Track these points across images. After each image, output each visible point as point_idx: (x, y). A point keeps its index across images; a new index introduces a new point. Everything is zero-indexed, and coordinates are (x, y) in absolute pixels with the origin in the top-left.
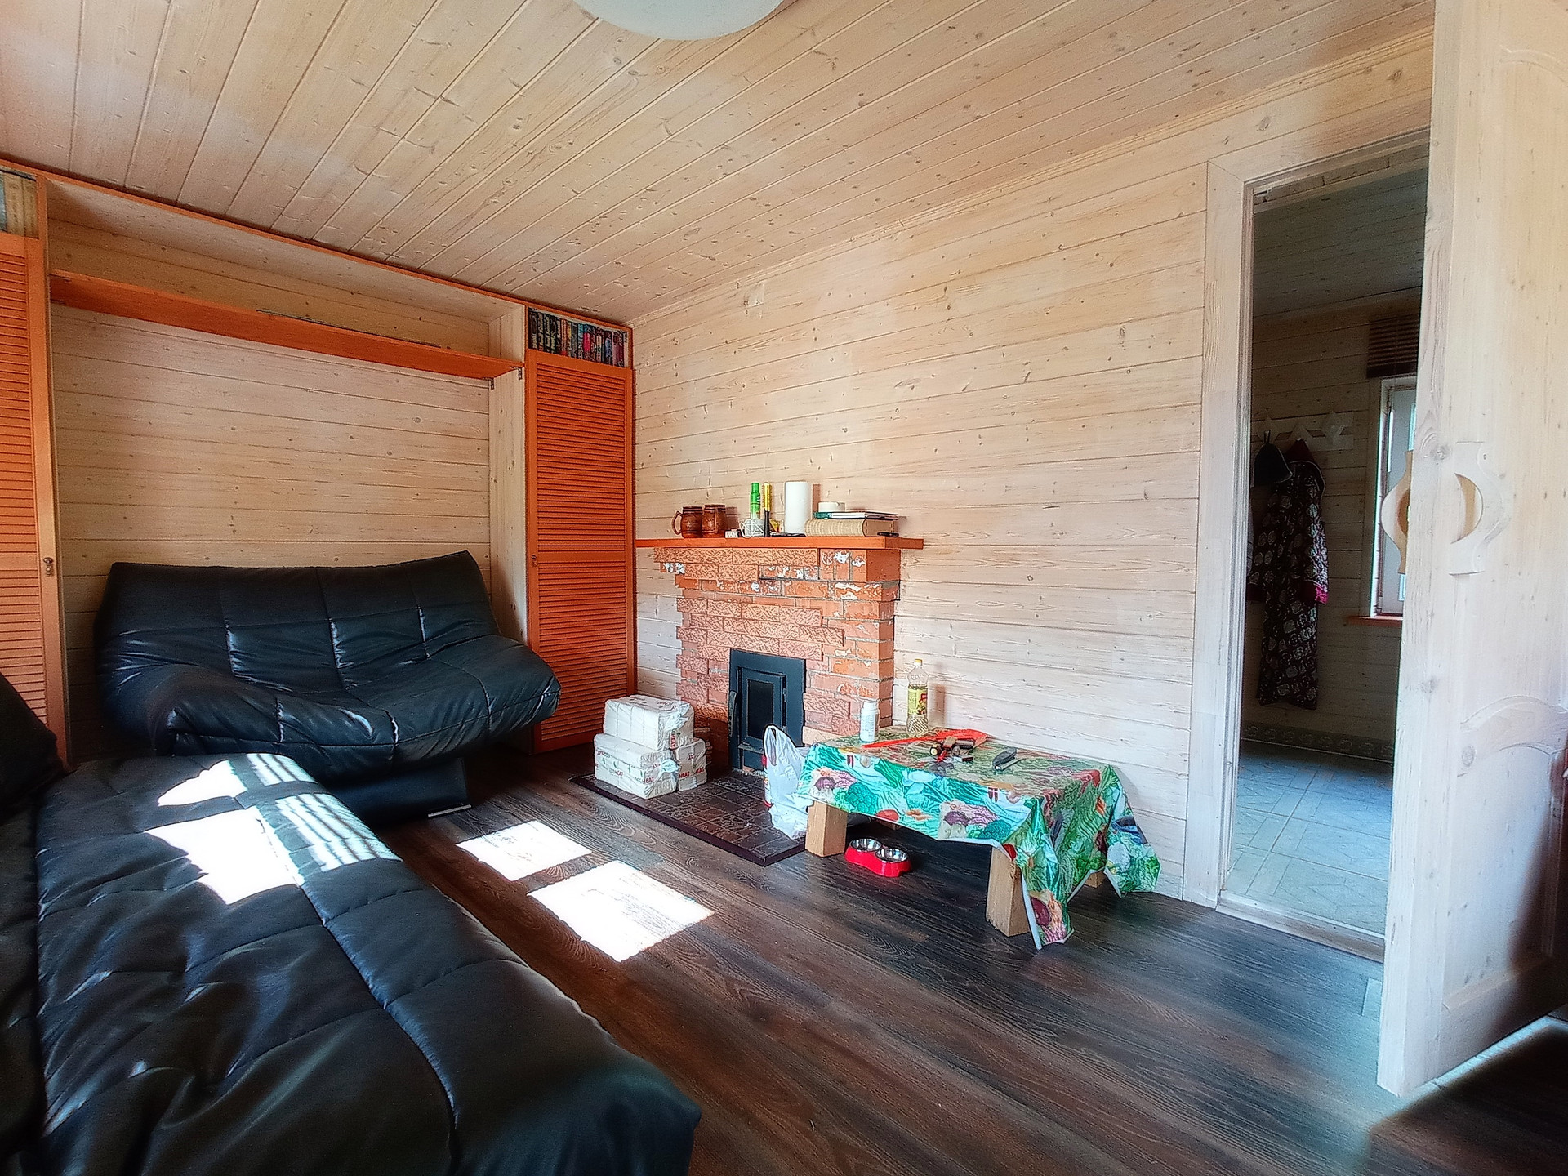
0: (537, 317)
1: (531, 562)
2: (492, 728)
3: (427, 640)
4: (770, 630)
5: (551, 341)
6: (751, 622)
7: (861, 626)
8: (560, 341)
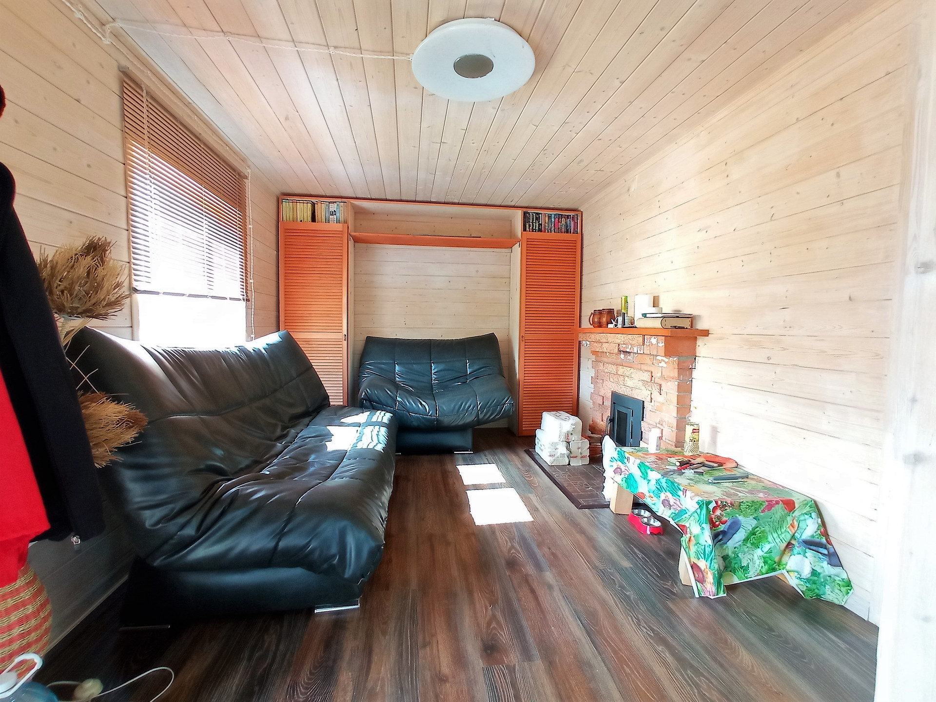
0: (529, 214)
1: (521, 338)
2: (481, 416)
3: (469, 374)
4: (629, 383)
5: (536, 226)
6: (621, 377)
7: (669, 384)
8: (541, 225)
